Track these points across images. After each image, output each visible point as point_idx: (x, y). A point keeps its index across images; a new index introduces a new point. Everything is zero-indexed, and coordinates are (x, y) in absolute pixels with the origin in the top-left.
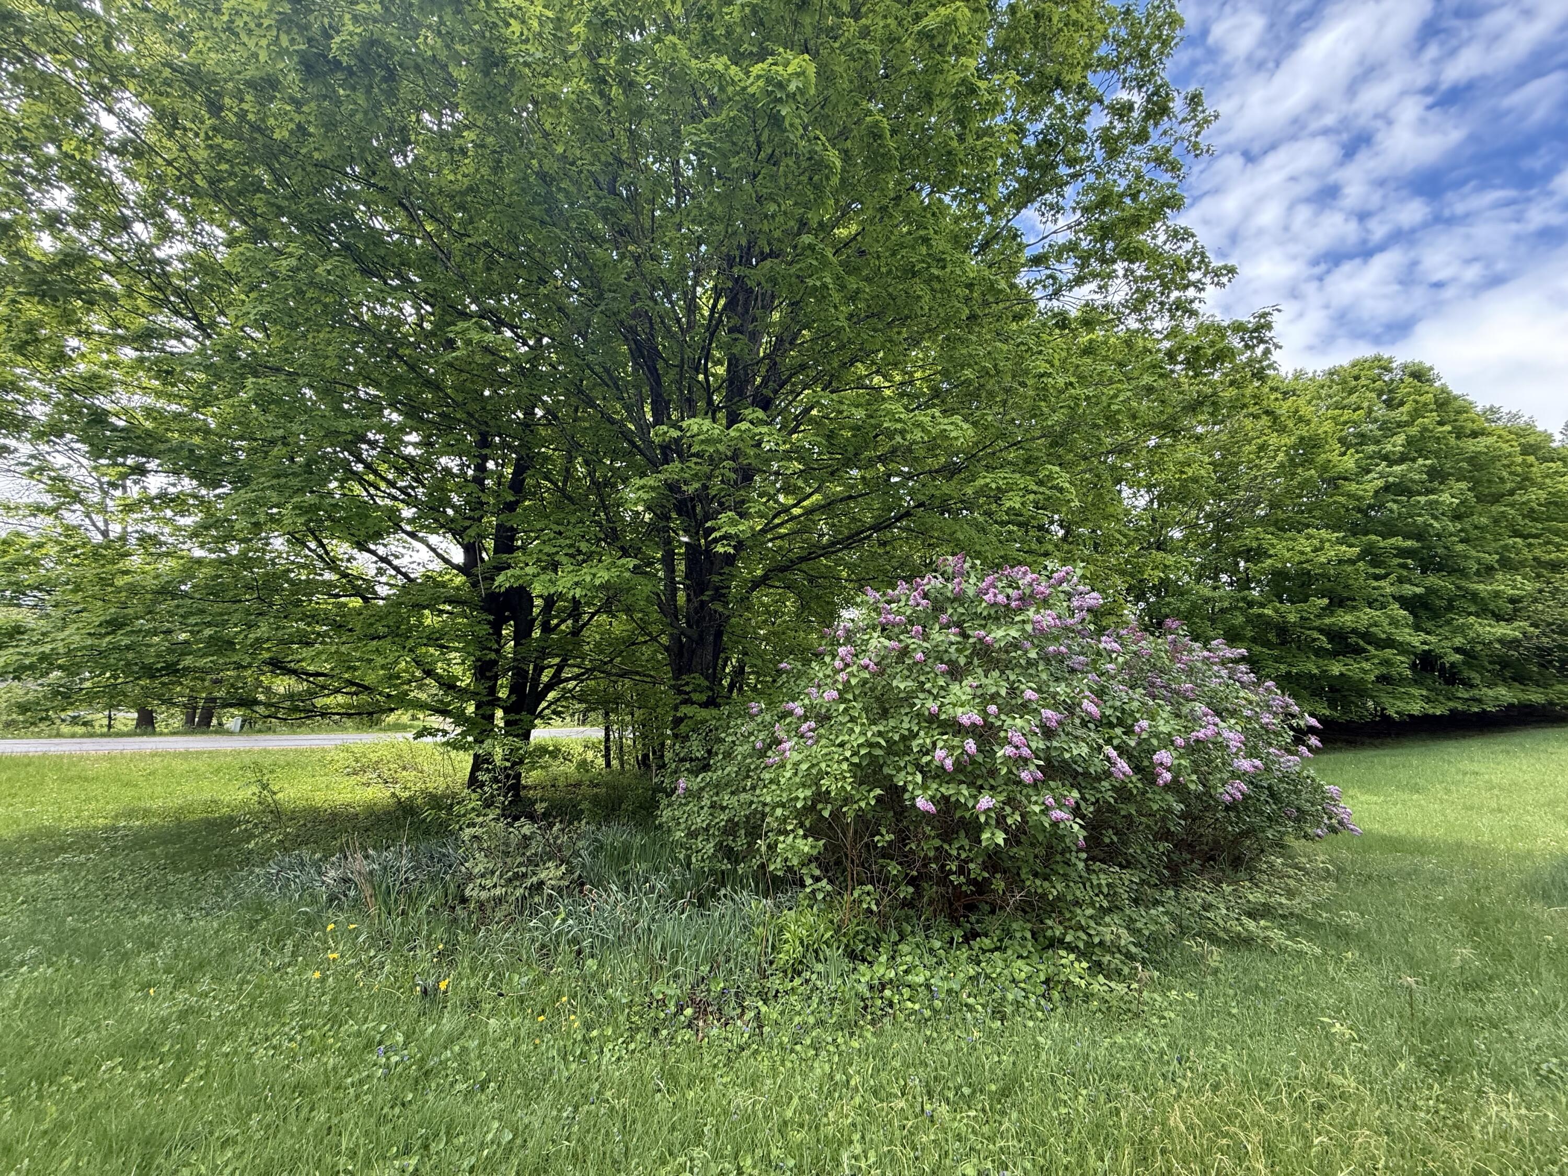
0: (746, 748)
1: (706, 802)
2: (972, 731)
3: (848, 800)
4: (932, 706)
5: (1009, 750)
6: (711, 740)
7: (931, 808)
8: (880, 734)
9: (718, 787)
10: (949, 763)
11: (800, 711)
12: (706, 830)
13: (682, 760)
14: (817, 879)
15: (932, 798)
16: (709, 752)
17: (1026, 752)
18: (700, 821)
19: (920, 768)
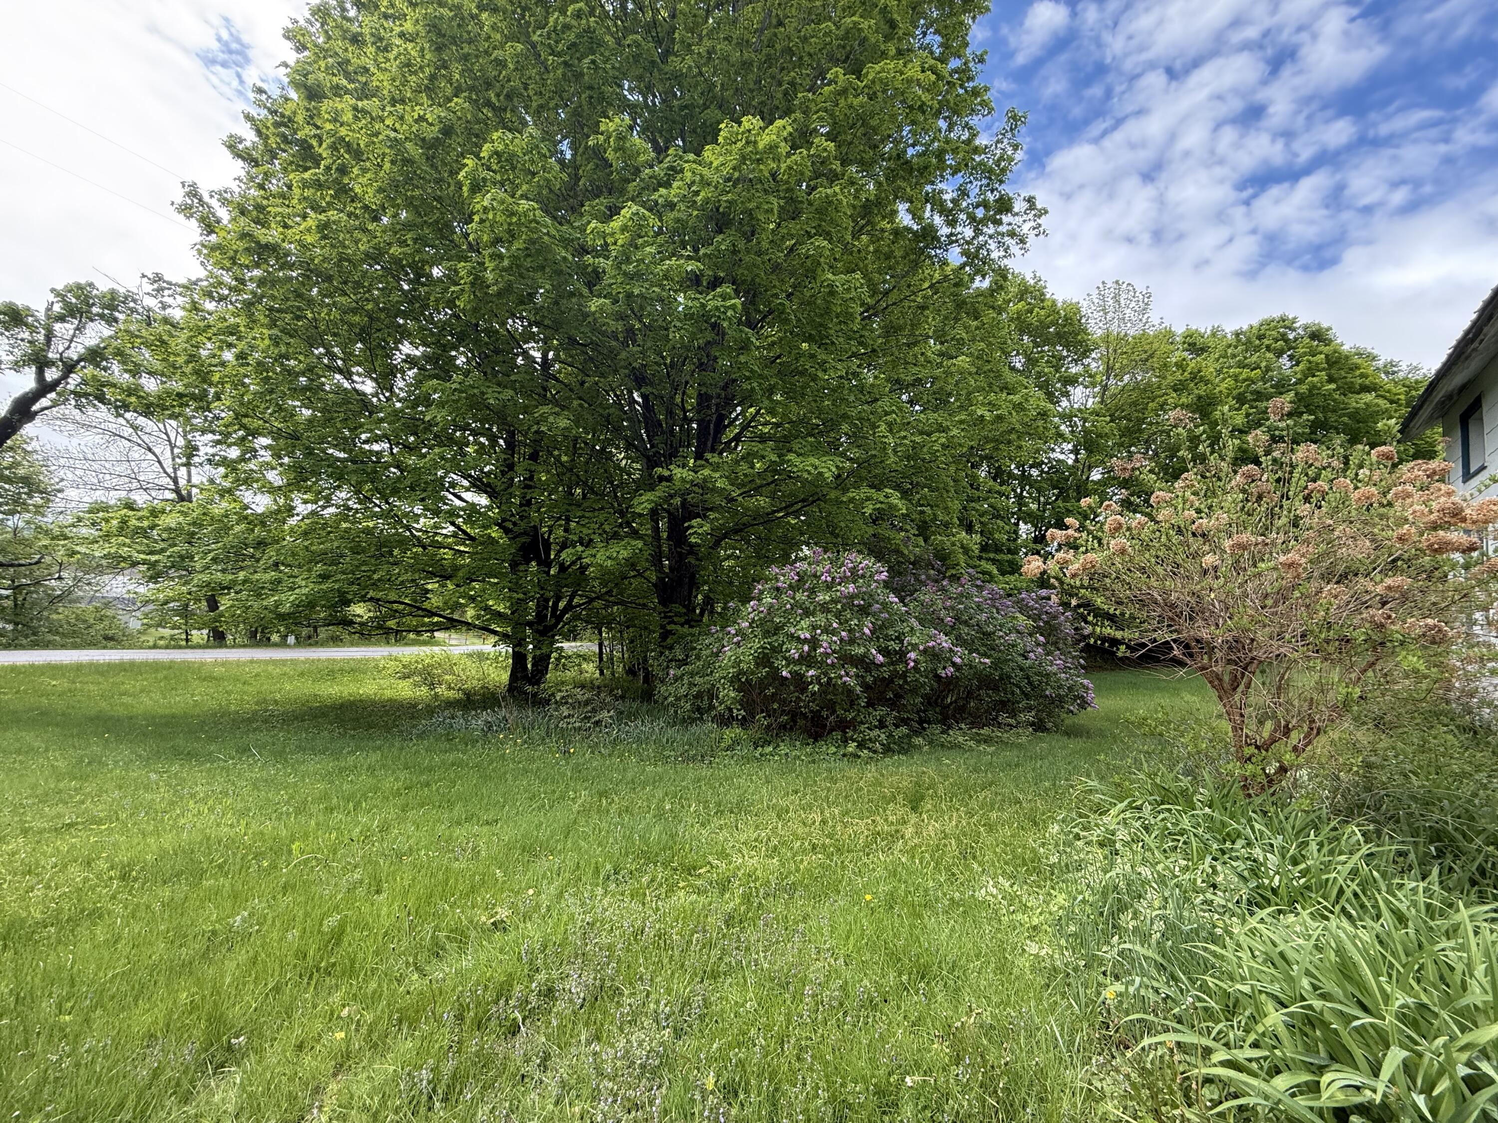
0: (708, 652)
1: (685, 681)
2: (806, 641)
3: (753, 673)
4: (792, 630)
5: (822, 650)
6: (689, 649)
7: (789, 676)
8: (769, 643)
9: (692, 674)
10: (796, 656)
11: (733, 632)
12: (686, 696)
13: (671, 660)
14: (738, 710)
15: (790, 672)
16: (687, 656)
17: (829, 651)
18: (683, 691)
19: (786, 658)
